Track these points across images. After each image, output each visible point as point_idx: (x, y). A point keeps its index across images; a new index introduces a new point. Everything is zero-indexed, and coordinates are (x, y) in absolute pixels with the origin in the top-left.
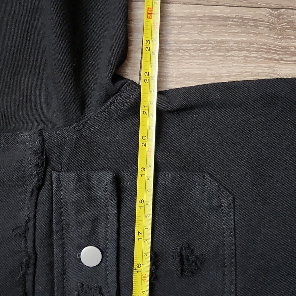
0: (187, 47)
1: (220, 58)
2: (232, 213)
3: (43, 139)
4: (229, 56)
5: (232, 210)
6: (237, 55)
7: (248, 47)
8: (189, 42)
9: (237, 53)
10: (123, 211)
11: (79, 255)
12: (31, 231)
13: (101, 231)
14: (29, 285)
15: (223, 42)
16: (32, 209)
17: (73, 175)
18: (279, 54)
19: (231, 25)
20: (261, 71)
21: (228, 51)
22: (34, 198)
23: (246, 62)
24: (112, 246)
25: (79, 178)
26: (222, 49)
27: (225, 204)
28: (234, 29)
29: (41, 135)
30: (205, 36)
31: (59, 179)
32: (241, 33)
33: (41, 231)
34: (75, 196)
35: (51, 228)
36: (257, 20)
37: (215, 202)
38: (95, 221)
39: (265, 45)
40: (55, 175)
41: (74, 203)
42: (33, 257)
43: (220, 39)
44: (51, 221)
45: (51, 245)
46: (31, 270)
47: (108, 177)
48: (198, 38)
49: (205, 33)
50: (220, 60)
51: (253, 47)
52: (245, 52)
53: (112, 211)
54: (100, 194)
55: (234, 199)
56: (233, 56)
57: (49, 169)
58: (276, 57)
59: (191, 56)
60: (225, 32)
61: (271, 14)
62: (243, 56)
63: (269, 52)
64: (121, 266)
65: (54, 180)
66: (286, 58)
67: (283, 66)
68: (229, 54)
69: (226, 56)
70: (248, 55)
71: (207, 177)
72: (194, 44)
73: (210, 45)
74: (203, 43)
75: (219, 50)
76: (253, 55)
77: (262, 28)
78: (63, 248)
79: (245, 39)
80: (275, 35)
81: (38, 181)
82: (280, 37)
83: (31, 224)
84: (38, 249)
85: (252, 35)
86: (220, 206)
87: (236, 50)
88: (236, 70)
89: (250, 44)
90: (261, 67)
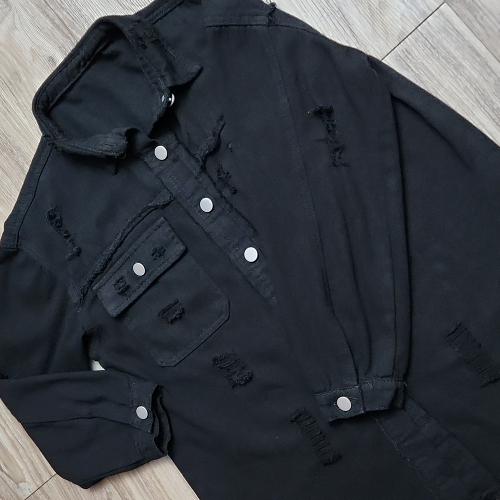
0: (441, 50)
1: (453, 75)
4: (459, 79)
6: (463, 81)
7: (473, 83)
8: (445, 49)
9: (464, 80)
15: (463, 67)
18: (485, 103)
19: (478, 61)
21: (461, 74)
23: (464, 91)
26: (459, 71)
28: (476, 65)
30: (457, 54)
32: (478, 71)
36: (493, 72)
39: (483, 90)
43: (463, 63)
48: (452, 51)
49: (459, 52)
50: (451, 76)
51: (476, 85)
52: (469, 84)
56: (460, 80)
58: (482, 103)
59: (438, 58)
60: (469, 62)
62: (466, 86)
63: (481, 97)
66: (487, 109)
67: (480, 112)
68: (459, 77)
69: (457, 77)
72: (447, 54)
73: (455, 62)
74: (452, 57)
75: (456, 70)
76: (471, 90)
77: (492, 79)
79: (476, 76)
80: (495, 90)
82: (496, 93)
85: (482, 78)
87: (465, 78)
88: (454, 90)
89: (477, 82)
90: (469, 101)
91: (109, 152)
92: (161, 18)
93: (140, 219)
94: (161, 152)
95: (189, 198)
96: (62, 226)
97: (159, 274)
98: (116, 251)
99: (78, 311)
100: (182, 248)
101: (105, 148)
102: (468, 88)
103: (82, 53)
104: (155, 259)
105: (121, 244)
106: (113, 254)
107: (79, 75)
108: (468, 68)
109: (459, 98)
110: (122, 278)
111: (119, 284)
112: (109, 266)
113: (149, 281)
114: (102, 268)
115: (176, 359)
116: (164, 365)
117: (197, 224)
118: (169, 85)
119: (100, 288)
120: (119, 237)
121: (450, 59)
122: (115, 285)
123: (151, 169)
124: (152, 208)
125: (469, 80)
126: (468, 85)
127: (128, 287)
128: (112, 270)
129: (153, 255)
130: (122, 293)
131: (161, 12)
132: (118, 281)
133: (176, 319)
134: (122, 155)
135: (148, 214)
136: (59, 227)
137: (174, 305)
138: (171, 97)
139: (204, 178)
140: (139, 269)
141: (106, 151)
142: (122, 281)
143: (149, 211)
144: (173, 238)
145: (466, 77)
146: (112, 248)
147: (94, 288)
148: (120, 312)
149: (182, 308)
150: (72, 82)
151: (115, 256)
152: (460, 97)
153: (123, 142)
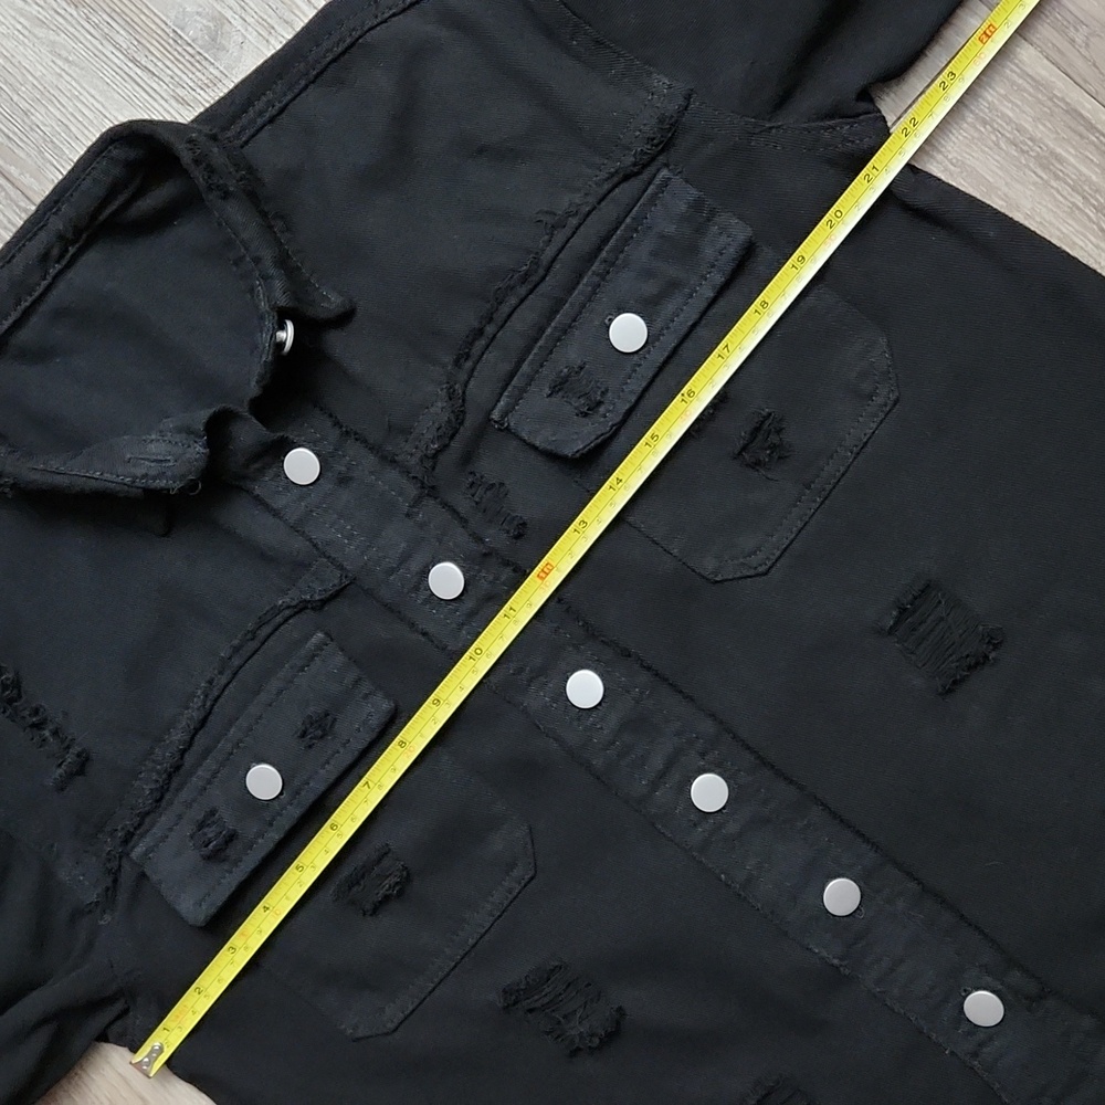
0: (1001, 126)
1: (1038, 180)
2: (877, 420)
3: (686, 108)
4: (1052, 187)
5: (882, 415)
6: (1065, 193)
7: (1090, 195)
8: (1009, 121)
9: (1066, 190)
10: (722, 303)
11: (611, 320)
12: (567, 231)
13: (669, 307)
14: (505, 309)
16: (592, 200)
17: (693, 193)
19: (1093, 143)
20: (1081, 243)
21: (1057, 177)
22: (606, 186)
23: (1070, 214)
24: (669, 341)
25: (697, 205)
26: (1051, 170)
27: (879, 400)
28: (1091, 153)
29: (688, 98)
30: (1040, 131)
31: (666, 183)
32: (1098, 165)
33: (581, 243)
34: (671, 229)
35: (600, 249)
37: (866, 387)
38: (673, 286)
40: (664, 173)
41: (662, 236)
42: (541, 272)
43: (1059, 150)
44: (605, 240)
45: (581, 276)
46: (523, 291)
47: (741, 233)
48: (1027, 126)
49: (1044, 125)
50: (1035, 184)
51: (1097, 200)
52: (1080, 198)
53: (706, 292)
54: (709, 252)
55: (896, 402)
56: (1058, 192)
57: (662, 159)
59: (997, 145)
60: (1073, 147)
62: (1074, 204)
64: (658, 380)
65: (657, 181)
68: (1054, 183)
69: (1047, 184)
70: (1081, 205)
71: (883, 341)
72: (1015, 132)
73: (1038, 149)
74: (1029, 139)
75: (1045, 167)
76: (1087, 211)
78: (594, 293)
79: (1094, 177)
81: (635, 164)
83: (574, 221)
84: (557, 266)
86: (870, 397)
87: (1069, 185)
88: (1046, 216)
89: (1097, 191)
90: (1086, 237)
91: (154, 478)
92: (271, 120)
93: (255, 644)
94: (302, 465)
95: (392, 571)
96: (20, 696)
97: (322, 787)
98: (190, 743)
99: (102, 922)
100: (386, 706)
101: (139, 472)
102: (1078, 208)
103: (57, 224)
104: (310, 747)
105: (203, 722)
106: (183, 752)
107: (44, 283)
108: (1072, 160)
109: (1063, 233)
110: (213, 812)
111: (206, 830)
112: (174, 785)
113: (295, 812)
114: (156, 795)
115: (392, 1013)
116: (360, 1033)
117: (425, 634)
119: (151, 850)
120: (197, 702)
121: (1027, 144)
122: (192, 837)
124: (287, 612)
125: (1078, 188)
126: (1079, 201)
127: (232, 837)
128: (184, 795)
129: (302, 736)
130: (215, 856)
131: (270, 104)
132: (201, 825)
133: (387, 898)
134: (192, 485)
135: (276, 629)
136: (10, 701)
137: (379, 860)
139: (430, 510)
140: (264, 781)
141: (145, 476)
142: (214, 823)
143: (279, 619)
144: (357, 682)
145: (1071, 183)
146: (177, 736)
148: (213, 910)
149: (405, 868)
150: (25, 304)
151: (189, 759)
152: (1064, 230)
153: (198, 450)
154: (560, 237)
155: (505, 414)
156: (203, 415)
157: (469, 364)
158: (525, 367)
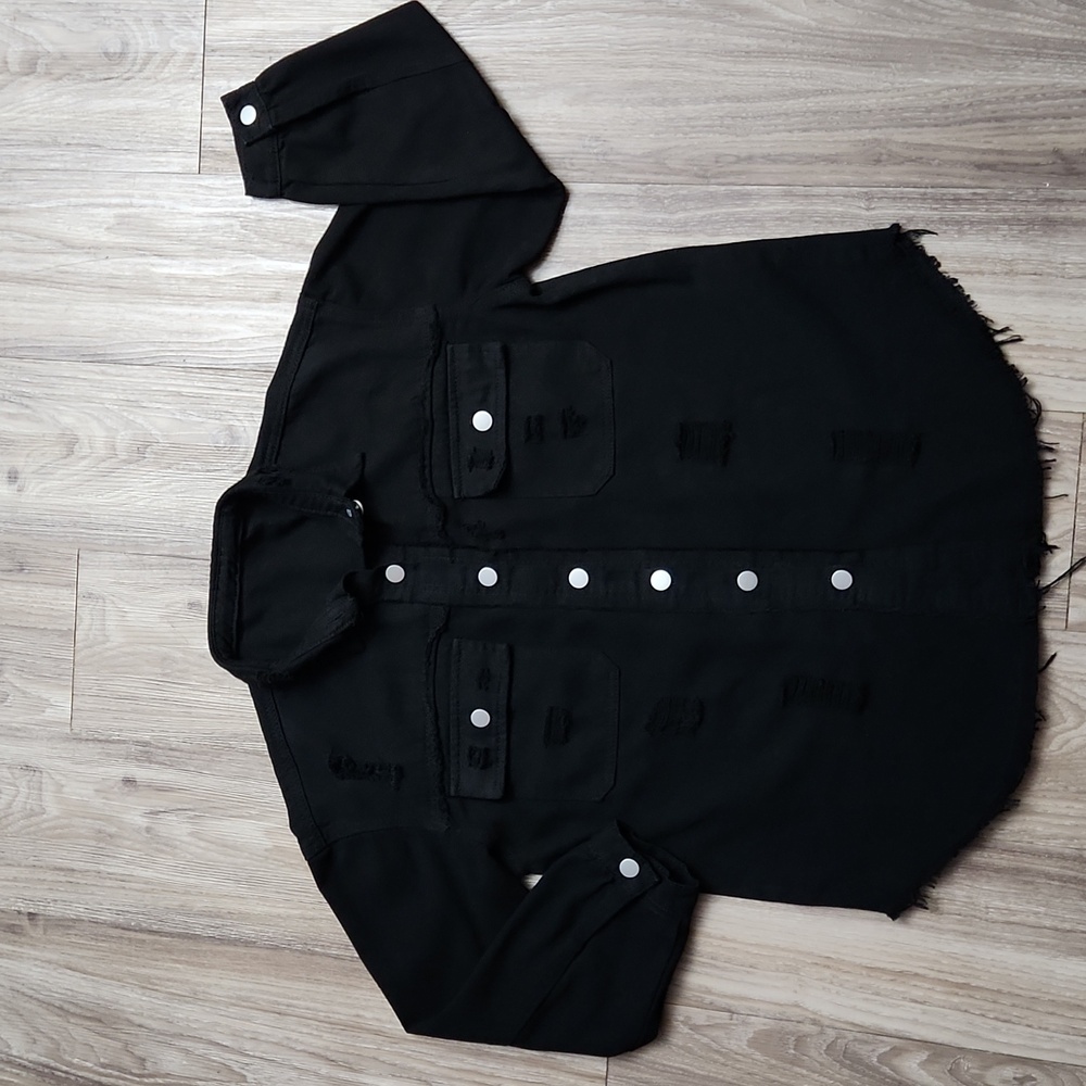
1: (595, 231)
2: (610, 377)
3: (437, 314)
5: (610, 374)
7: (620, 220)
9: (610, 226)
11: (472, 422)
12: (428, 399)
13: (491, 398)
14: (427, 450)
15: (596, 217)
16: (429, 379)
17: (465, 346)
18: (648, 226)
19: (605, 200)
22: (430, 369)
23: (619, 234)
24: (502, 411)
25: (471, 349)
27: (604, 368)
29: (435, 309)
31: (452, 351)
32: (614, 208)
33: (437, 399)
34: (469, 367)
35: (446, 396)
36: (627, 195)
37: (595, 368)
38: (487, 388)
39: (635, 218)
40: (449, 347)
41: (467, 372)
42: (430, 423)
43: (595, 213)
44: (446, 392)
45: (447, 414)
46: (428, 436)
47: (497, 346)
50: (595, 234)
51: (624, 220)
53: (502, 380)
54: (490, 364)
55: (611, 362)
56: (607, 229)
57: (444, 342)
58: (645, 228)
61: (639, 189)
62: (618, 229)
63: (638, 225)
65: (448, 352)
68: (603, 228)
69: (600, 229)
71: (587, 344)
75: (594, 224)
76: (625, 228)
77: (632, 202)
78: (457, 416)
79: (617, 213)
80: (644, 208)
81: (434, 352)
82: (648, 210)
83: (428, 393)
84: (435, 416)
85: (623, 209)
86: (599, 370)
87: (609, 223)
89: (623, 217)
91: (343, 625)
93: (432, 666)
94: (395, 573)
95: (463, 591)
96: (356, 765)
97: (505, 701)
98: (438, 728)
100: (504, 647)
101: (334, 628)
103: (224, 558)
104: (487, 688)
105: (436, 715)
106: (438, 735)
107: (238, 586)
108: (602, 213)
110: (471, 748)
111: (474, 758)
112: (445, 752)
113: (503, 720)
114: (440, 762)
117: (496, 606)
118: (344, 492)
119: (457, 786)
120: (428, 709)
122: (470, 765)
123: (400, 601)
124: (435, 642)
125: (614, 222)
126: (619, 227)
127: (487, 752)
128: (452, 754)
129: (480, 687)
130: (486, 765)
132: (470, 756)
133: (567, 730)
134: (359, 617)
135: (436, 653)
136: (354, 770)
137: (552, 715)
138: (356, 504)
139: (459, 554)
140: (480, 718)
141: (337, 629)
142: (475, 752)
143: (434, 649)
144: (485, 647)
146: (431, 730)
147: (452, 793)
149: (563, 710)
150: (236, 601)
151: (442, 734)
153: (350, 599)
154: (427, 403)
155: (459, 493)
156: (340, 585)
157: (429, 483)
158: (453, 468)
